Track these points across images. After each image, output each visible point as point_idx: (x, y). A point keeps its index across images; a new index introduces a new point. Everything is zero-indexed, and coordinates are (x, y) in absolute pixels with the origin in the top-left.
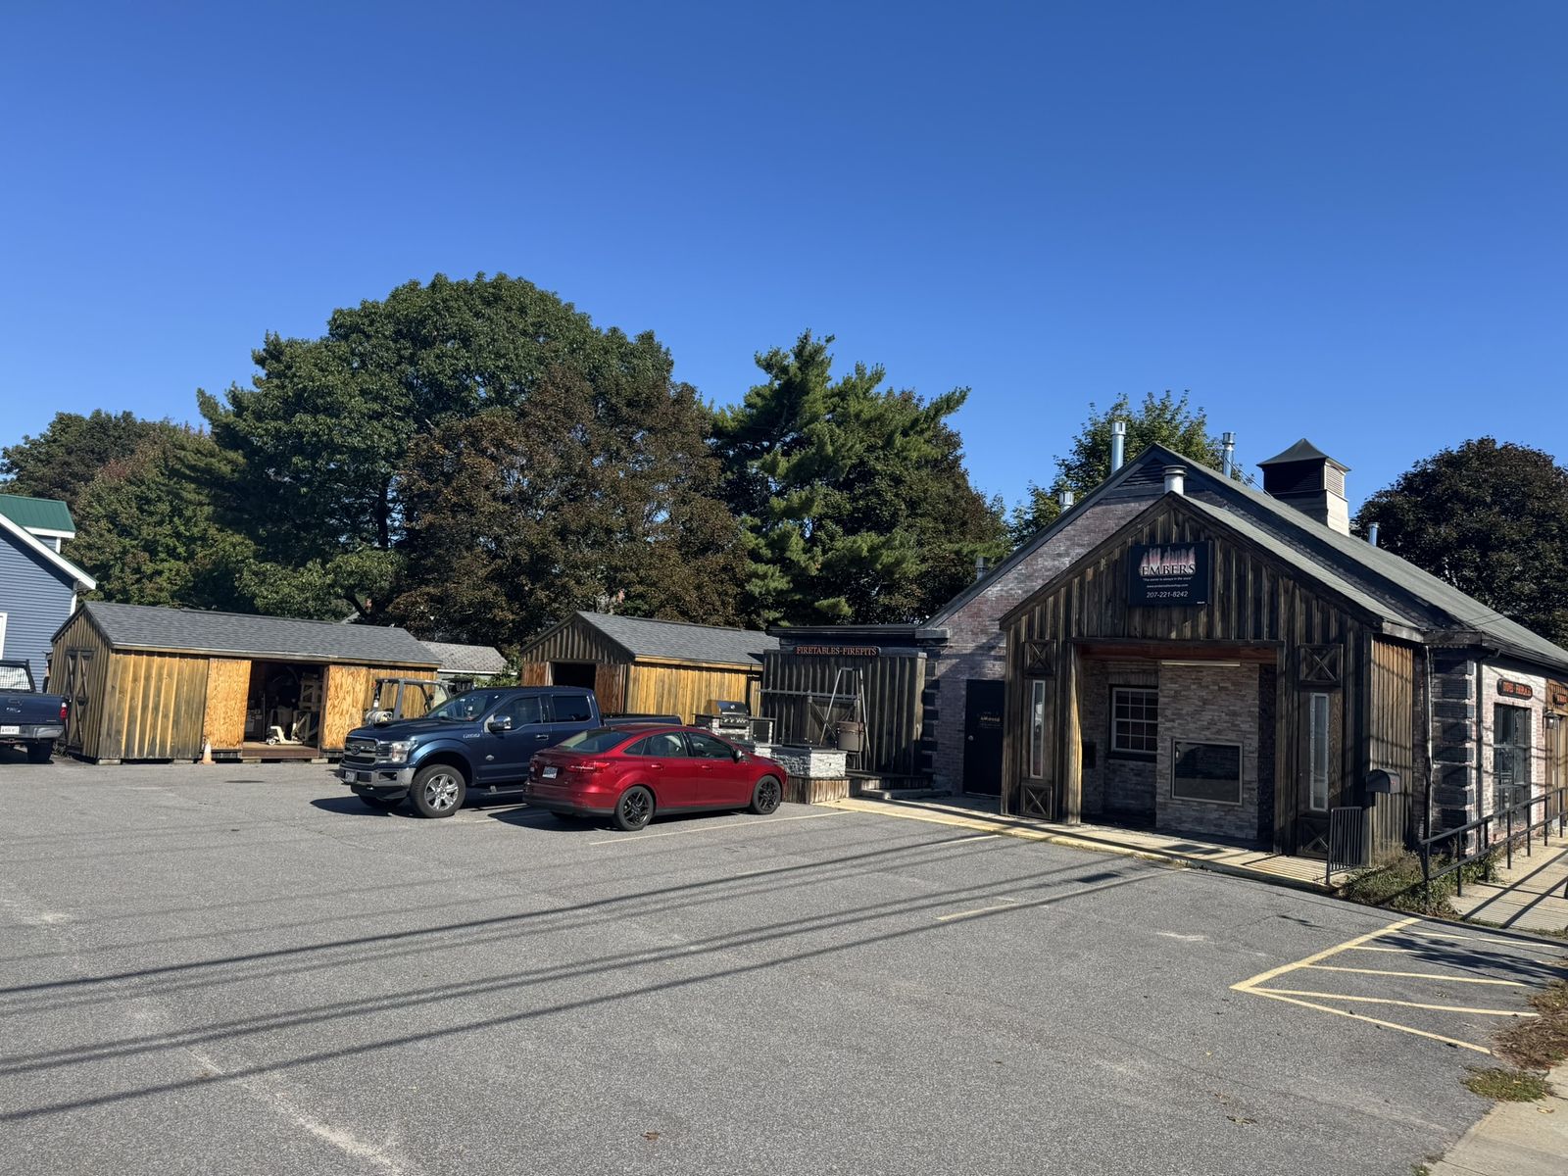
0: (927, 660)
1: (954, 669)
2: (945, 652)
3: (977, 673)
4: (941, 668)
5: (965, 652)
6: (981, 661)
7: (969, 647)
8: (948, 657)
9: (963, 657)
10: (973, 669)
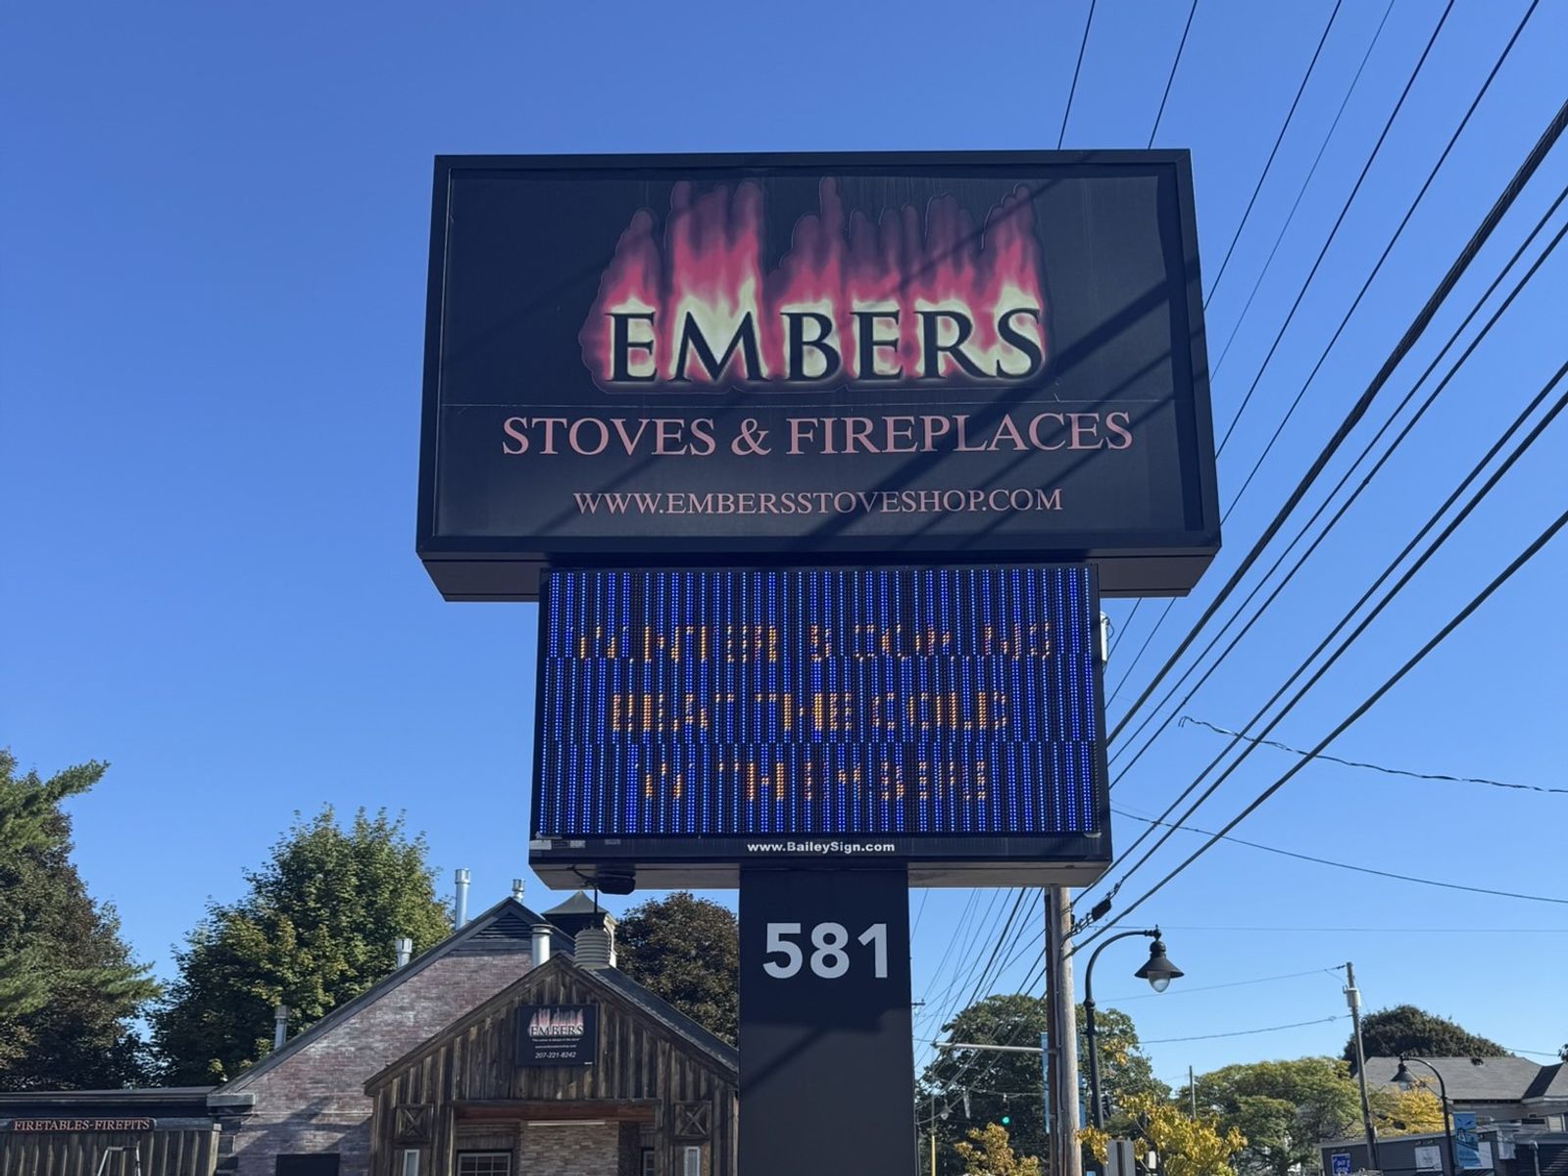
0: (221, 1133)
1: (260, 1144)
2: (248, 1122)
3: (291, 1146)
4: (241, 1143)
5: (275, 1121)
6: (297, 1131)
7: (281, 1116)
8: (251, 1128)
9: (273, 1128)
10: (287, 1141)
